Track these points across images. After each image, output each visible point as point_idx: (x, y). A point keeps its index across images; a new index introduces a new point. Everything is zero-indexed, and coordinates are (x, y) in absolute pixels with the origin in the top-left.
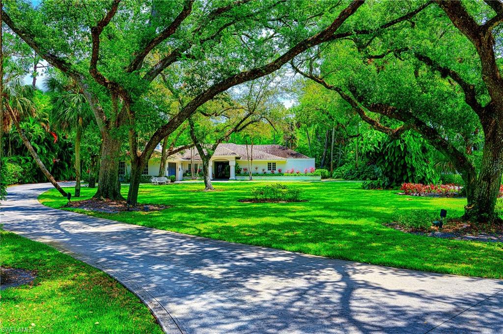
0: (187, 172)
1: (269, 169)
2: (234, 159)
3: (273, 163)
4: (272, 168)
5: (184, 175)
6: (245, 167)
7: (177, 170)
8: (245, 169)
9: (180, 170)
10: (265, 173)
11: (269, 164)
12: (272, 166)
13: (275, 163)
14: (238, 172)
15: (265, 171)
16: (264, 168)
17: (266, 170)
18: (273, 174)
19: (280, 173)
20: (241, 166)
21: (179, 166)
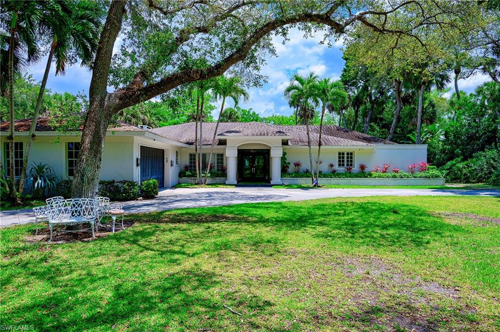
0: (186, 168)
1: (339, 165)
2: (280, 144)
3: (348, 154)
4: (345, 163)
5: (181, 174)
6: (296, 160)
7: (167, 165)
8: (297, 165)
9: (172, 165)
10: (334, 172)
11: (341, 155)
12: (345, 159)
13: (351, 154)
14: (284, 170)
15: (334, 168)
16: (331, 162)
17: (336, 167)
18: (349, 174)
19: (363, 173)
20: (291, 159)
21: (170, 157)
